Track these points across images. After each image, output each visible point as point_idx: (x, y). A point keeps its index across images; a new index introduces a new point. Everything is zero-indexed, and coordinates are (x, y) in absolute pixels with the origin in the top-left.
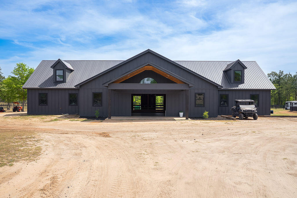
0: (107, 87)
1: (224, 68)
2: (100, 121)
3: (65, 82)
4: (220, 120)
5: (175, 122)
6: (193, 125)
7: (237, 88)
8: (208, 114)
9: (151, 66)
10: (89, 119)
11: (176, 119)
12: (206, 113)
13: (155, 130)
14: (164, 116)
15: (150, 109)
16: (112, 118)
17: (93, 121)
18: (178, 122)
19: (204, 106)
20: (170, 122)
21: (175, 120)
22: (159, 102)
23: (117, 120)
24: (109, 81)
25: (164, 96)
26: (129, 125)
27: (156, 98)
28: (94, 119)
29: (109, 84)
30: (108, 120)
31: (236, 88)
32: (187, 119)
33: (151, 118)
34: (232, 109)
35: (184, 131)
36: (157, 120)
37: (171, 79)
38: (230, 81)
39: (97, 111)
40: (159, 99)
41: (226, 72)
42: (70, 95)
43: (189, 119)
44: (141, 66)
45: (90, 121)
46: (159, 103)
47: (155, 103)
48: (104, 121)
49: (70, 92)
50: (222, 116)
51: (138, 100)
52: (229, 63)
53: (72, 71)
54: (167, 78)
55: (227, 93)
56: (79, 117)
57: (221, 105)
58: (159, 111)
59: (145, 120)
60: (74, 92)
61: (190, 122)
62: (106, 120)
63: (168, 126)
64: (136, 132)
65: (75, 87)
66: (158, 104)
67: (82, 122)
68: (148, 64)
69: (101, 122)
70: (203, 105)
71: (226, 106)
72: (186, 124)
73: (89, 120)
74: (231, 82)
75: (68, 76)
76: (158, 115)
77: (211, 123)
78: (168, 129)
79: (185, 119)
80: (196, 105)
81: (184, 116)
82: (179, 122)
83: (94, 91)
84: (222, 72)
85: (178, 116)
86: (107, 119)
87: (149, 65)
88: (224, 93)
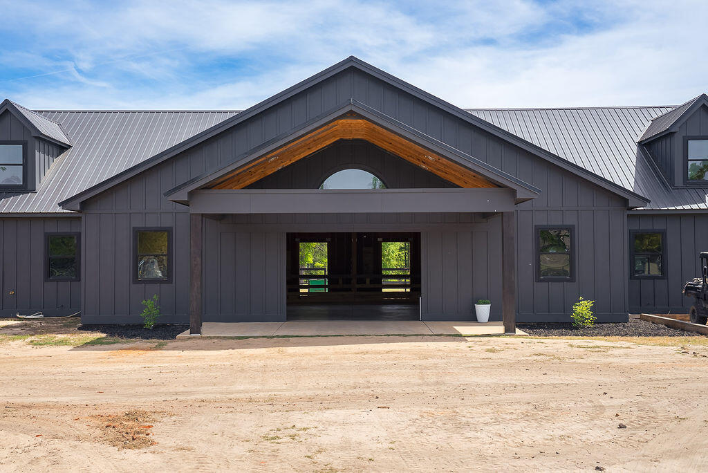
0: (186, 203)
1: (641, 130)
2: (155, 342)
3: (33, 190)
4: (646, 335)
5: (463, 345)
6: (543, 362)
7: (702, 206)
8: (592, 309)
9: (362, 117)
10: (112, 334)
11: (463, 329)
12: (583, 308)
13: (378, 391)
14: (414, 317)
15: (359, 290)
16: (208, 329)
17: (125, 346)
18: (476, 348)
19: (572, 280)
20: (441, 345)
21: (460, 335)
22: (394, 263)
23: (225, 338)
24: (192, 181)
25: (414, 241)
26: (268, 362)
27: (384, 253)
28: (134, 336)
29: (191, 194)
30: (190, 338)
31: (695, 207)
32: (509, 330)
33: (362, 327)
34: (688, 288)
35: (517, 396)
36: (389, 337)
37: (439, 173)
38: (671, 179)
39: (150, 303)
40: (394, 255)
41: (648, 147)
42: (53, 241)
43: (518, 331)
44: (320, 117)
45: (116, 345)
46: (394, 269)
47: (382, 270)
48: (171, 344)
49: (52, 228)
50: (647, 319)
51: (315, 257)
52: (660, 114)
53: (62, 148)
54: (424, 170)
55: (659, 225)
56: (79, 329)
57: (637, 272)
58: (395, 299)
59: (338, 338)
60: (65, 228)
61: (525, 344)
62: (182, 340)
63: (436, 366)
64: (290, 405)
65: (59, 210)
66: (391, 273)
67: (78, 348)
68: (347, 109)
69: (159, 347)
70: (569, 275)
71: (654, 278)
72: (507, 356)
73: (112, 339)
74: (672, 184)
75: (46, 166)
76: (390, 314)
77: (616, 352)
78: (437, 383)
79: (500, 329)
80: (540, 275)
81: (493, 318)
82: (480, 347)
83: (138, 223)
84: (635, 148)
85: (472, 318)
86: (187, 334)
87: (352, 114)
88: (645, 226)
